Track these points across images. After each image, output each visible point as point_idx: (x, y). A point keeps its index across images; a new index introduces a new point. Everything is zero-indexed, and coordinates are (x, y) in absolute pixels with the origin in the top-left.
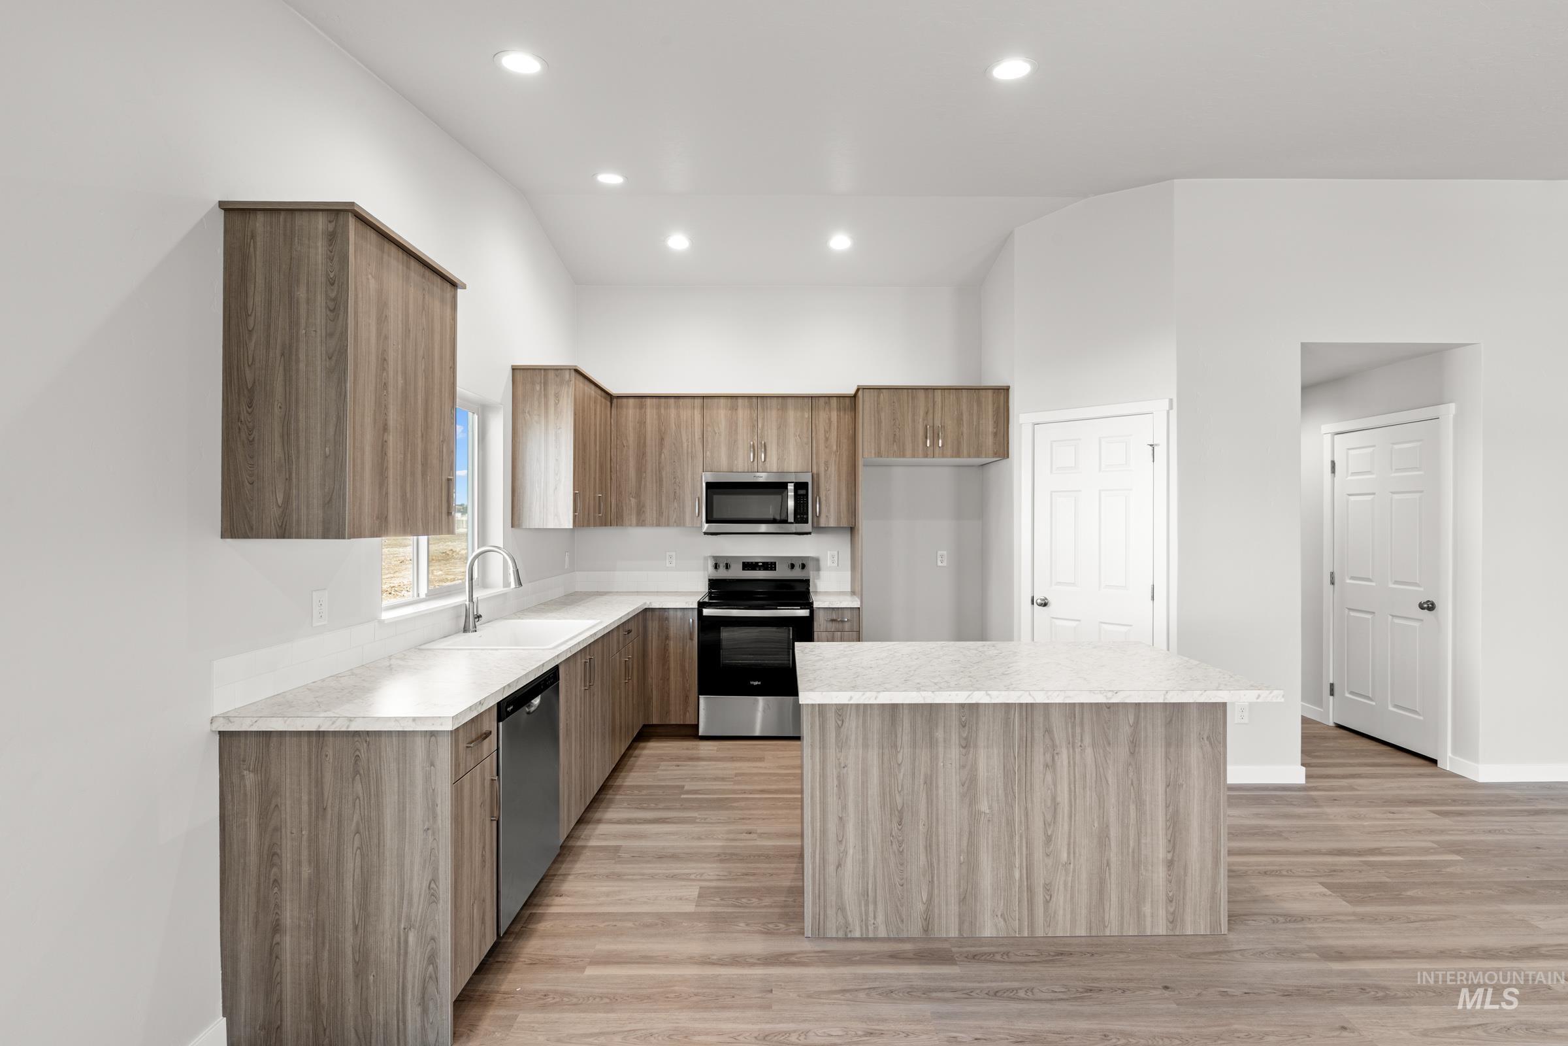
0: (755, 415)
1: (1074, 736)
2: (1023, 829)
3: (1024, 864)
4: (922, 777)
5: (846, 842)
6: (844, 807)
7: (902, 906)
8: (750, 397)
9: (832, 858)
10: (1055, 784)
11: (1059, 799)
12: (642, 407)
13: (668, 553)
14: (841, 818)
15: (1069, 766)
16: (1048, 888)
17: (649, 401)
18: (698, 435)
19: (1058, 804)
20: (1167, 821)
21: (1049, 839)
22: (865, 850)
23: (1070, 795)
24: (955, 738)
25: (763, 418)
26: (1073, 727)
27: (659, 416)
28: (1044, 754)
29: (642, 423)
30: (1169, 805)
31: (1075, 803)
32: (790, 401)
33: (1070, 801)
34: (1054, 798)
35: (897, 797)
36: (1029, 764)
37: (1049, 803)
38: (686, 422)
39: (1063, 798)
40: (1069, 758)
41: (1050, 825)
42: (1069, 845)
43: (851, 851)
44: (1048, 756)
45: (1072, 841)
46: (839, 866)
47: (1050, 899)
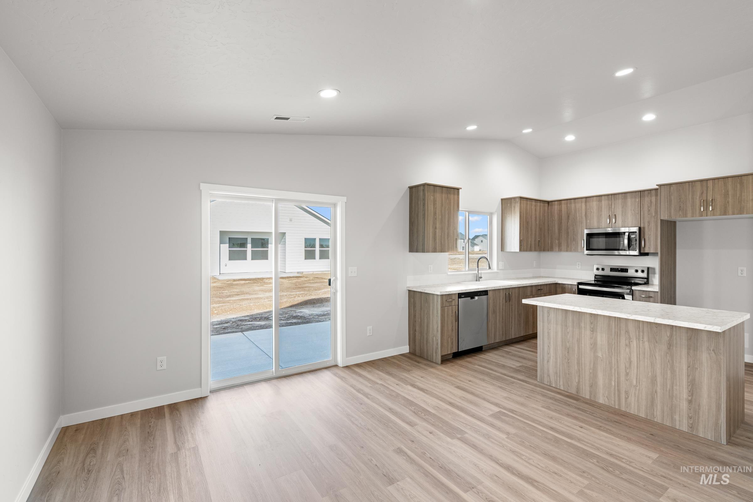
0: (610, 203)
1: (639, 336)
2: (616, 367)
3: (616, 381)
4: (576, 339)
5: (550, 354)
6: (550, 343)
7: (569, 381)
8: (608, 195)
9: (546, 358)
10: (630, 353)
11: (632, 359)
12: (560, 204)
13: (578, 263)
14: (549, 346)
15: (637, 347)
16: (627, 393)
17: (563, 202)
18: (584, 214)
19: (632, 361)
20: (688, 382)
21: (627, 374)
22: (556, 359)
23: (637, 359)
24: (588, 327)
25: (615, 204)
26: (639, 332)
27: (567, 207)
28: (625, 340)
29: (560, 211)
30: (689, 376)
31: (640, 363)
32: (628, 195)
33: (637, 361)
34: (630, 359)
35: (567, 344)
36: (618, 343)
37: (627, 360)
38: (579, 209)
39: (634, 359)
40: (637, 344)
41: (628, 368)
42: (637, 378)
43: (552, 358)
44: (627, 342)
45: (638, 377)
46: (548, 361)
47: (628, 397)
